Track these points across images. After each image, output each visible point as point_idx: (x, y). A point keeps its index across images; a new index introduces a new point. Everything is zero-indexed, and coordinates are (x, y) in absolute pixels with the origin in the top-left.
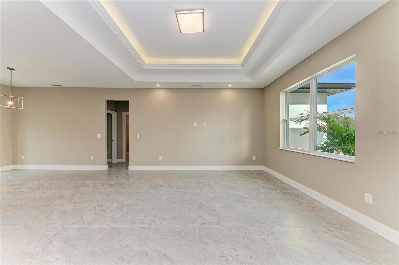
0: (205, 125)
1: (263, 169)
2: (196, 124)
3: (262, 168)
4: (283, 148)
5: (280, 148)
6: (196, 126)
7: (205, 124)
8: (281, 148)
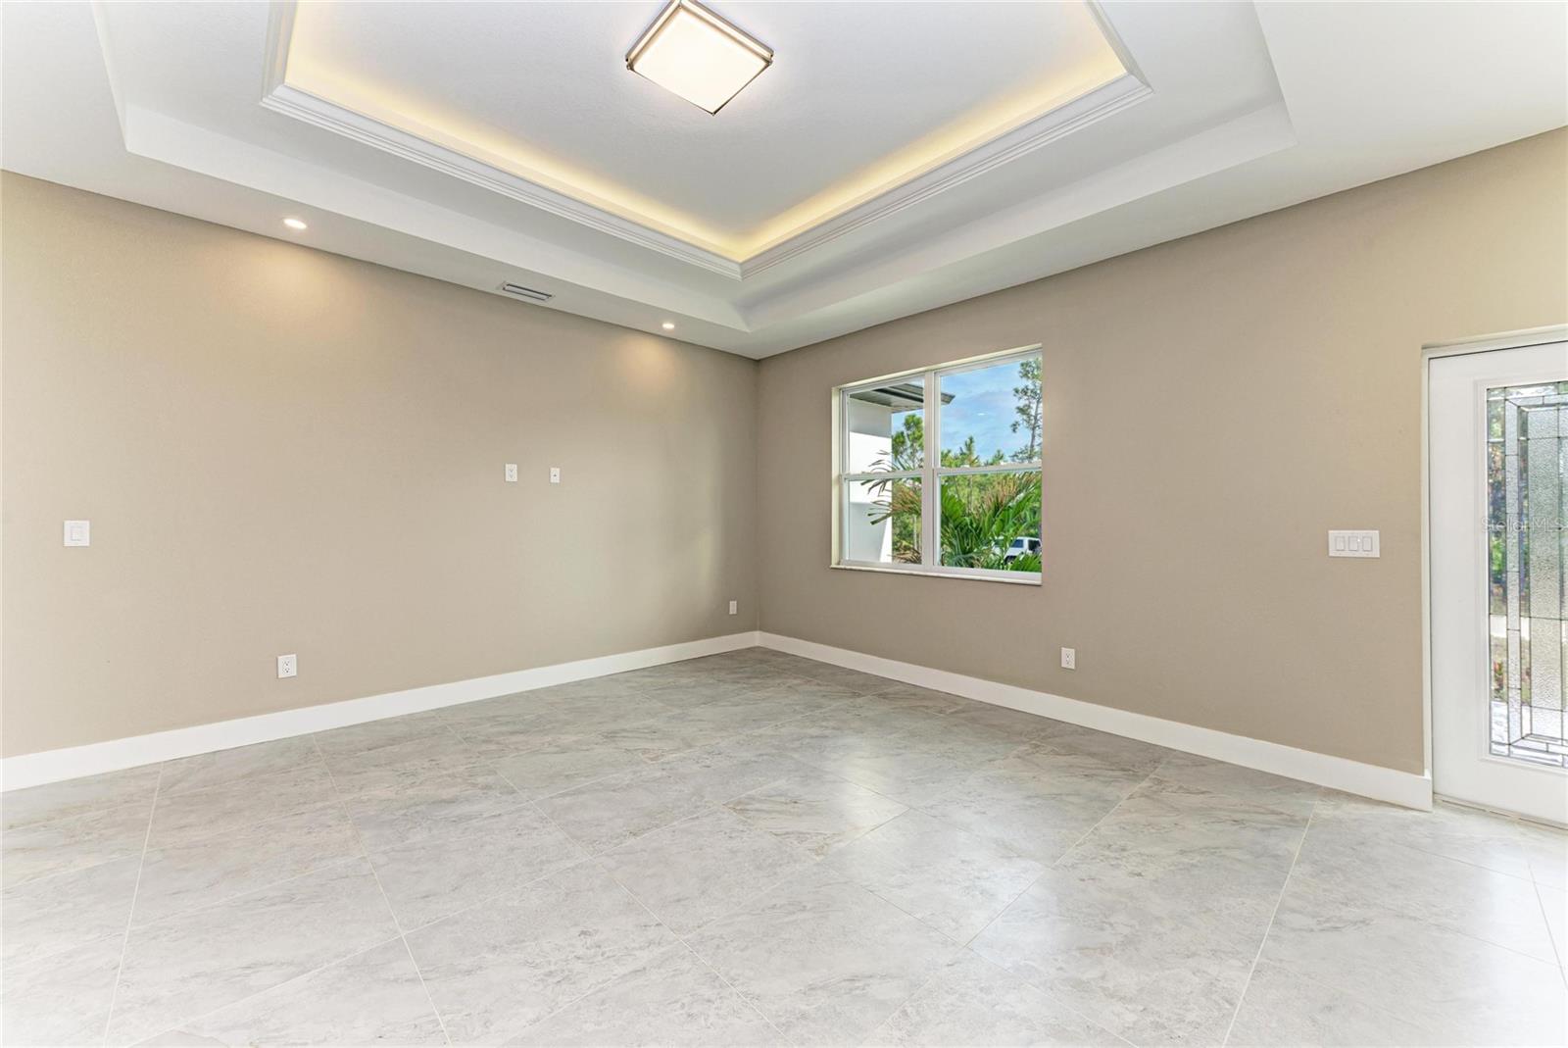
0: (555, 480)
1: (757, 643)
2: (515, 471)
3: (756, 639)
4: (839, 564)
5: (831, 564)
6: (515, 480)
7: (555, 471)
8: (833, 566)
